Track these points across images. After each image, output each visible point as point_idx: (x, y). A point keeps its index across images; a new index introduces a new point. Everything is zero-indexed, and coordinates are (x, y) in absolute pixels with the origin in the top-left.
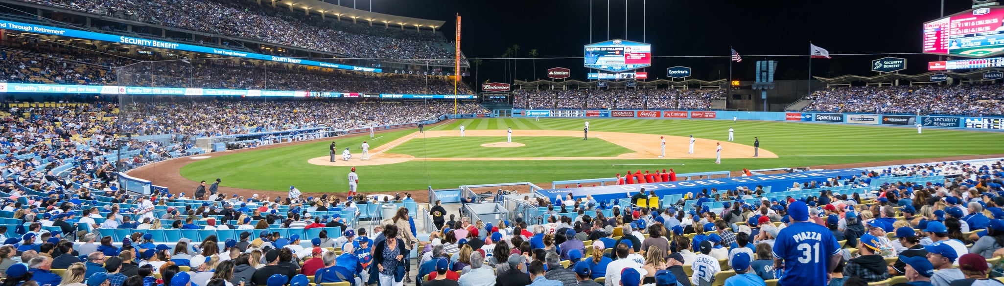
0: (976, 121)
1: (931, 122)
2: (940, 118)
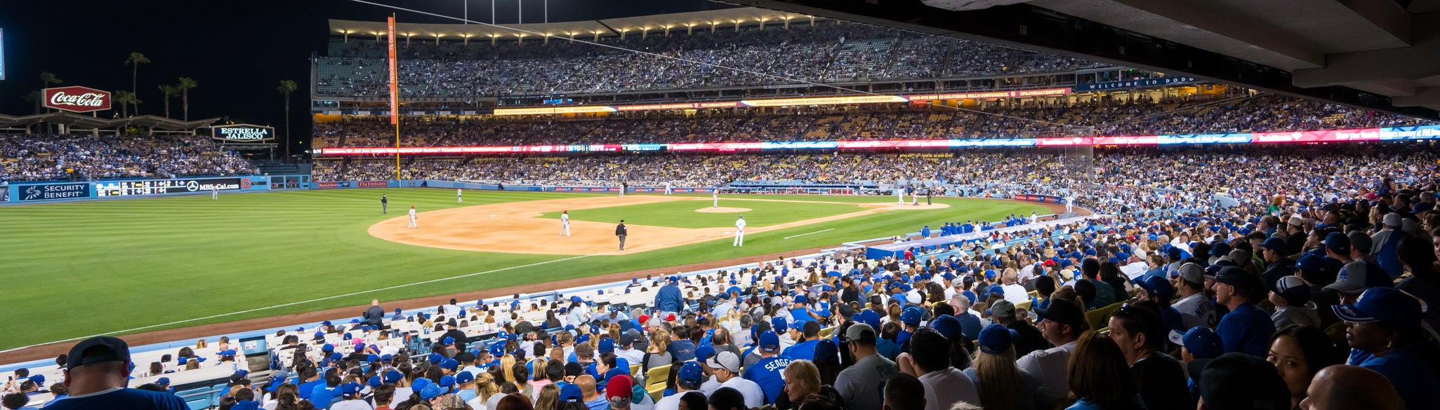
0: (111, 186)
1: (38, 193)
2: (56, 186)
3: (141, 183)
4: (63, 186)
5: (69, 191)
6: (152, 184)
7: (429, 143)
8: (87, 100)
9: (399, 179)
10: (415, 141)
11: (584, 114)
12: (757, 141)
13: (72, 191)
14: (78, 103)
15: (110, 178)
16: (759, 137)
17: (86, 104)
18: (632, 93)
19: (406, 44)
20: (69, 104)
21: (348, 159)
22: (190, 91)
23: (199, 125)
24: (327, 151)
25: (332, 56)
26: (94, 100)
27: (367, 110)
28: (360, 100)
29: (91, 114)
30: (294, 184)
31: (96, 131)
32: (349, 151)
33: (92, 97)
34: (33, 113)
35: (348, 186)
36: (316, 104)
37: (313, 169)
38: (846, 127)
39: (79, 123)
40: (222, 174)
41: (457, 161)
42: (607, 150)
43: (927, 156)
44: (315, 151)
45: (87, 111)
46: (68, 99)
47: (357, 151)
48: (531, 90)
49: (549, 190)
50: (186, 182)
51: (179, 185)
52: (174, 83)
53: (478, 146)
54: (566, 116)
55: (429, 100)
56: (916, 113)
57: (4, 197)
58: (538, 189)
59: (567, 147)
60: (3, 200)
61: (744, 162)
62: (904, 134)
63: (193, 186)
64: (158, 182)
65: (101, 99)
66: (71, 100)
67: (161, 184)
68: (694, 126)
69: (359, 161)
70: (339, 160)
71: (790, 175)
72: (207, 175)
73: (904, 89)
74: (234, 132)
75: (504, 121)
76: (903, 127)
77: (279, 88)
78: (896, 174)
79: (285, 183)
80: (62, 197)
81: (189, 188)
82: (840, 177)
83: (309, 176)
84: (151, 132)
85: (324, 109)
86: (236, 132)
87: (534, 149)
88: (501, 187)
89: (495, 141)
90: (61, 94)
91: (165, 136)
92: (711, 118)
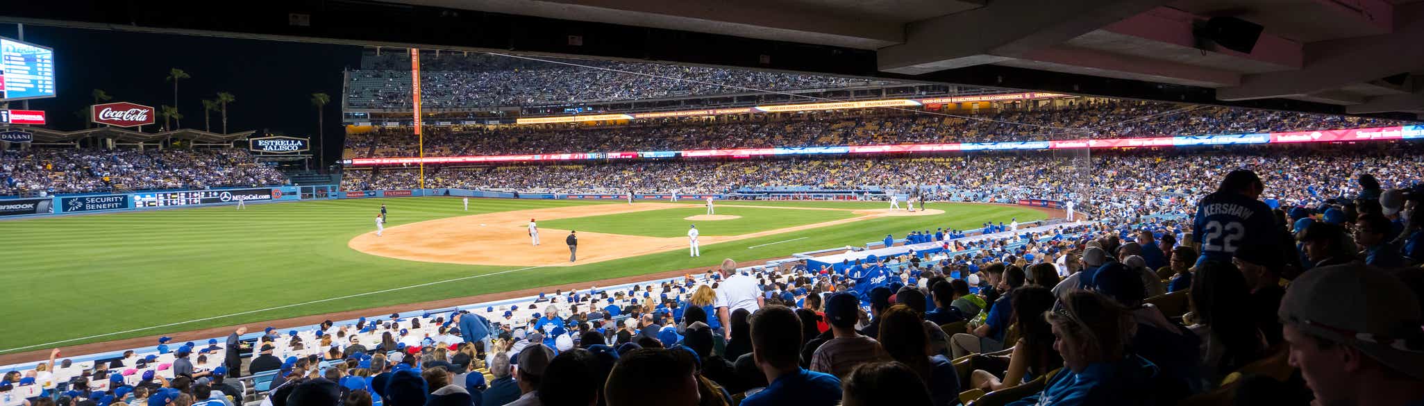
0: (148, 198)
1: (80, 204)
2: (96, 198)
3: (176, 194)
4: (103, 197)
5: (109, 202)
6: (187, 195)
7: (455, 152)
8: (132, 115)
9: (422, 187)
10: (442, 151)
11: (604, 122)
12: (769, 147)
13: (112, 202)
14: (124, 119)
15: (147, 190)
16: (772, 143)
17: (132, 120)
18: (649, 101)
19: (435, 56)
20: (116, 119)
21: (377, 169)
22: (228, 104)
23: (235, 137)
24: (357, 162)
25: (365, 69)
26: (139, 115)
27: (395, 121)
28: (389, 111)
29: (136, 129)
30: (323, 193)
31: (141, 145)
32: (378, 161)
33: (137, 113)
34: (84, 128)
35: (374, 195)
36: (348, 116)
37: (343, 179)
38: (859, 132)
39: (125, 137)
40: (254, 185)
41: (481, 169)
42: (623, 157)
43: (939, 160)
44: (345, 162)
45: (133, 127)
46: (115, 114)
47: (386, 161)
48: (552, 99)
49: (562, 198)
50: (219, 193)
51: (213, 196)
52: (214, 98)
53: (500, 155)
54: (587, 124)
55: (454, 110)
56: (931, 117)
57: (49, 209)
58: (551, 197)
59: (585, 155)
60: (48, 212)
61: (756, 168)
62: (916, 138)
63: (226, 196)
64: (192, 193)
65: (145, 114)
66: (118, 115)
67: (195, 195)
68: (710, 132)
69: (388, 171)
70: (368, 170)
71: (798, 181)
72: (240, 186)
73: (917, 92)
74: (270, 143)
75: (528, 129)
76: (917, 131)
77: (313, 100)
78: (904, 179)
79: (314, 193)
80: (102, 209)
81: (222, 199)
82: (848, 183)
83: (337, 185)
84: (192, 144)
85: (355, 120)
86: (272, 144)
87: (554, 157)
88: (516, 195)
89: (518, 149)
90: (108, 110)
91: (205, 149)
92: (728, 125)
